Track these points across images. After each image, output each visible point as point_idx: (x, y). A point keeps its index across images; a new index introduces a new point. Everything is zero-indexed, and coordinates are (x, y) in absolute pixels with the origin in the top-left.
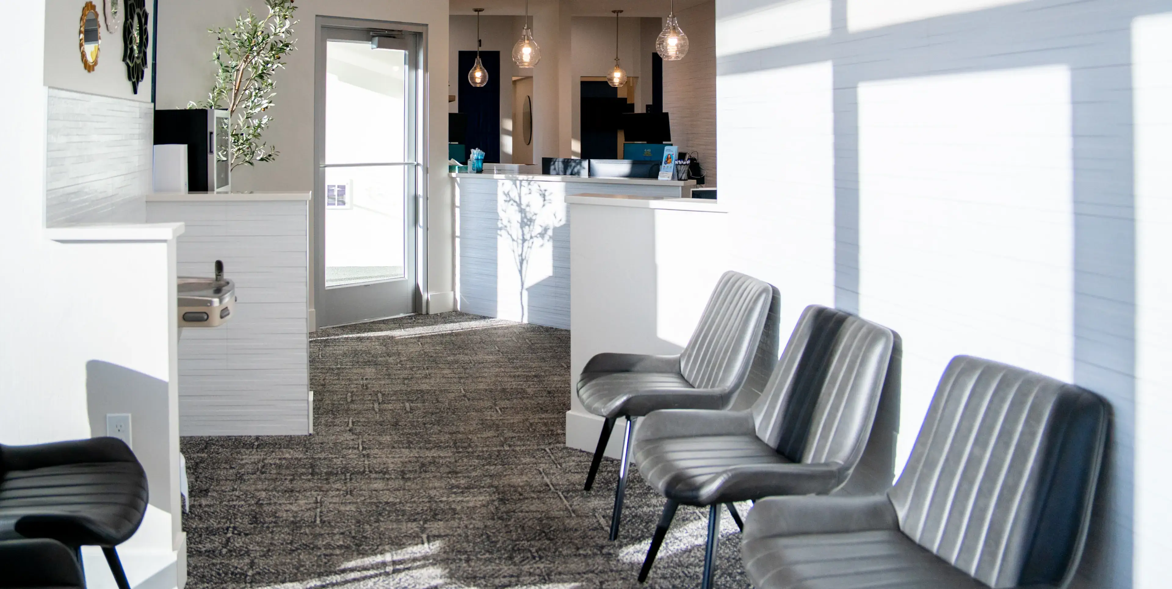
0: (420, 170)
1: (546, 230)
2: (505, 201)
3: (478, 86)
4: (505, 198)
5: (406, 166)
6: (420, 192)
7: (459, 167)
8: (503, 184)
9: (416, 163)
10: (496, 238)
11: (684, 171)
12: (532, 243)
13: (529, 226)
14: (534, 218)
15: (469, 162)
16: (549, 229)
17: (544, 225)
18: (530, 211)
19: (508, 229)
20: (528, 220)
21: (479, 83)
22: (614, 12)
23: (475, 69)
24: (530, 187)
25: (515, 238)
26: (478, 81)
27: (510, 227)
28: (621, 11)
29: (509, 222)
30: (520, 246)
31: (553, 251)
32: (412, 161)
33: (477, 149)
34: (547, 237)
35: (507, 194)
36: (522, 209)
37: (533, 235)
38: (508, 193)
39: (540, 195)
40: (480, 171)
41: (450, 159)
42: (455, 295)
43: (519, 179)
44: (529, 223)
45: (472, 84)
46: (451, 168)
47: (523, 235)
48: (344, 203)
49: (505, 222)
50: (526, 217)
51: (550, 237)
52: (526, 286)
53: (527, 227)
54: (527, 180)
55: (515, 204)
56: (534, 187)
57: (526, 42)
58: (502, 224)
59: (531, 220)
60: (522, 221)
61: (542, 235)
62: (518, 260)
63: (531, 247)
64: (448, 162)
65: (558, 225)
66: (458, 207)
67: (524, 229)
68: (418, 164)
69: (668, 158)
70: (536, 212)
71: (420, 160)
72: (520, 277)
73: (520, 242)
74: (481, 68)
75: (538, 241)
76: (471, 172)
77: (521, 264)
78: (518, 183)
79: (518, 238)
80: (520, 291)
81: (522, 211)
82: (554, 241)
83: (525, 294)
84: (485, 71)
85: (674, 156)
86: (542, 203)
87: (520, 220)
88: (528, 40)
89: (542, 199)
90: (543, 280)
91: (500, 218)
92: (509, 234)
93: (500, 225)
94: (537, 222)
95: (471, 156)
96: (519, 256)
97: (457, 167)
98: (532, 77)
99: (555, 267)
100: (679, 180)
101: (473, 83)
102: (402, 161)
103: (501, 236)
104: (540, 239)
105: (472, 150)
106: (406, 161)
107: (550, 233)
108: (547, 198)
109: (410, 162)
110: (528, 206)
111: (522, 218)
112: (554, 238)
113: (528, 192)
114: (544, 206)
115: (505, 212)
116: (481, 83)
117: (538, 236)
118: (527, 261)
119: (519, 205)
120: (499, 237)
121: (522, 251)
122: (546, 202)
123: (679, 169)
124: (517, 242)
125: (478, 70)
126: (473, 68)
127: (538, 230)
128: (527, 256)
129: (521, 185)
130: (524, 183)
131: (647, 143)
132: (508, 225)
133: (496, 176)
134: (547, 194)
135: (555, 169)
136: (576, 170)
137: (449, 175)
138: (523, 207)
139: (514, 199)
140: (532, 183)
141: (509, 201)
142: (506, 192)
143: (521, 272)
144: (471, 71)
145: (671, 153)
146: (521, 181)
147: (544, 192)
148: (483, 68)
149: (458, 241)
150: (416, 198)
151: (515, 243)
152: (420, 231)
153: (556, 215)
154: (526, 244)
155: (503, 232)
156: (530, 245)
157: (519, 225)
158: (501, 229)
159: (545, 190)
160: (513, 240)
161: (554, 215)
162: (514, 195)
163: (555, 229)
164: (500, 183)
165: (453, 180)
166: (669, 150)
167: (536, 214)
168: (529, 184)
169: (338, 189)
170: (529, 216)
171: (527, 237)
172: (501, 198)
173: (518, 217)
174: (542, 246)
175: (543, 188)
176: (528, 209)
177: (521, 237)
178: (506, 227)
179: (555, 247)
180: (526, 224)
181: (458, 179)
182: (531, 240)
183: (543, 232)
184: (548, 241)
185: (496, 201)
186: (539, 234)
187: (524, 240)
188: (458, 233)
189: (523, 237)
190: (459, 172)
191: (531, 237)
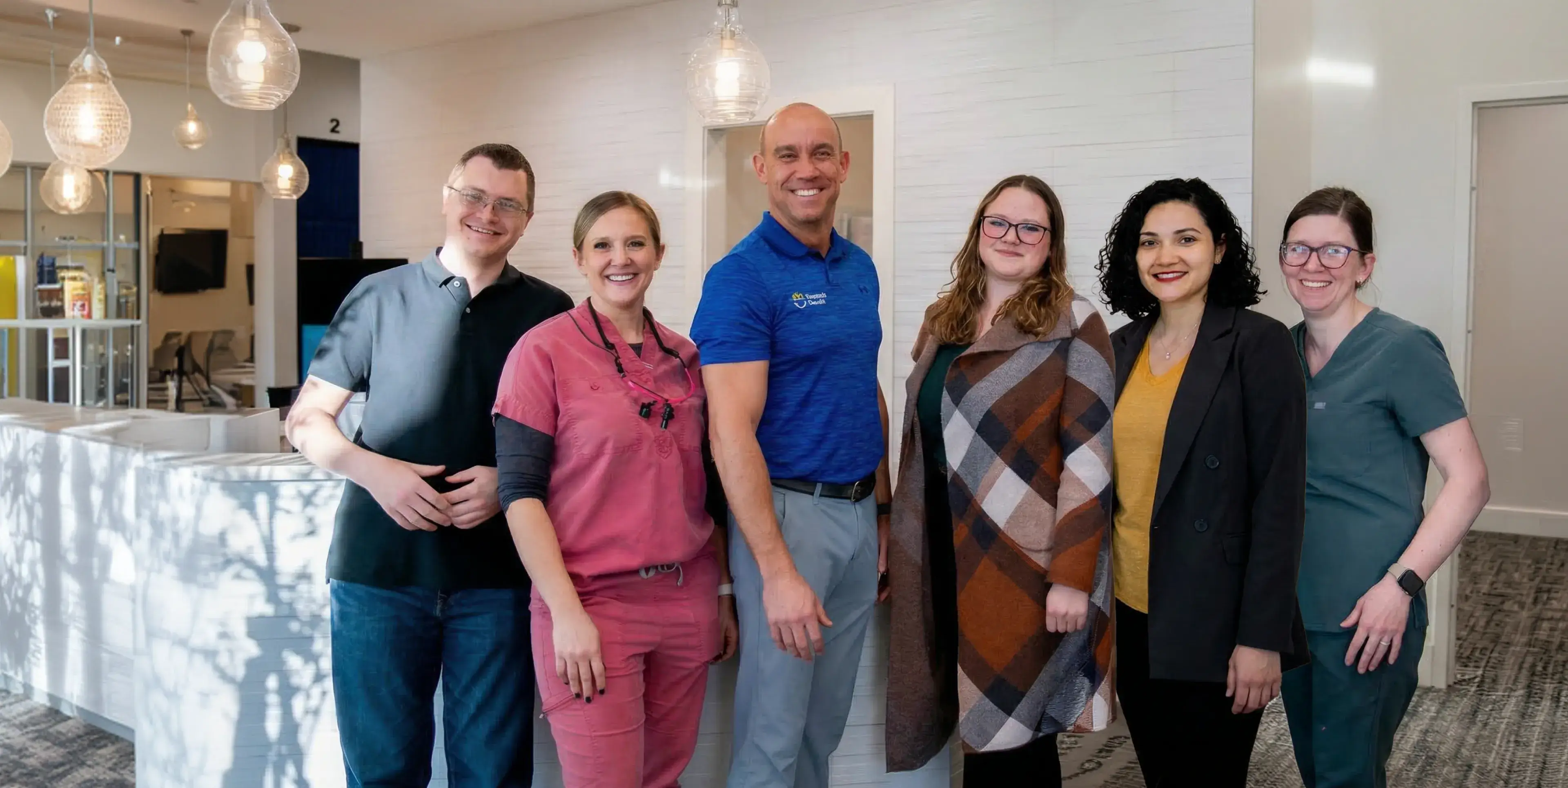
57: (251, 22)
88: (257, 16)
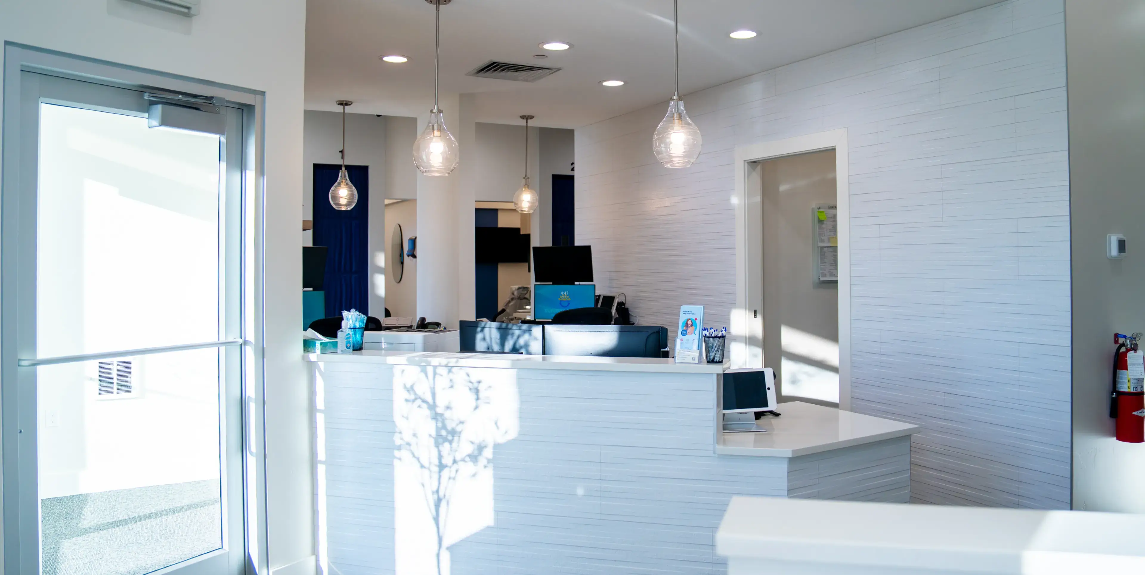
0: (250, 352)
1: (481, 448)
2: (407, 400)
3: (343, 208)
4: (407, 395)
5: (223, 349)
6: (251, 391)
7: (321, 344)
8: (403, 371)
9: (241, 341)
10: (391, 465)
11: (719, 347)
12: (457, 471)
13: (451, 442)
14: (459, 429)
15: (339, 334)
16: (486, 447)
17: (477, 442)
18: (452, 419)
19: (413, 448)
20: (449, 432)
21: (346, 205)
22: (523, 117)
23: (339, 184)
24: (451, 376)
25: (426, 464)
26: (343, 201)
27: (417, 444)
28: (532, 117)
29: (414, 435)
30: (436, 476)
31: (495, 486)
32: (234, 336)
33: (353, 310)
34: (482, 461)
35: (410, 389)
36: (437, 414)
37: (458, 457)
38: (412, 387)
39: (470, 389)
40: (358, 348)
41: (305, 329)
42: (317, 560)
43: (433, 364)
44: (450, 437)
45: (334, 206)
46: (308, 344)
47: (440, 457)
48: (129, 389)
49: (407, 437)
50: (444, 427)
51: (489, 461)
52: (447, 542)
53: (447, 445)
54: (446, 366)
55: (425, 406)
56: (459, 376)
57: (436, 133)
58: (402, 439)
59: (453, 433)
60: (439, 435)
61: (474, 458)
62: (432, 499)
63: (454, 479)
64: (301, 334)
65: (502, 440)
66: (320, 411)
67: (441, 448)
68: (245, 342)
69: (687, 325)
70: (462, 419)
71: (250, 335)
72: (435, 529)
73: (436, 469)
74: (347, 184)
75: (466, 468)
76: (343, 352)
77: (437, 505)
78: (430, 370)
79: (430, 463)
80: (437, 552)
81: (436, 417)
82: (495, 468)
83: (445, 556)
84: (354, 188)
85: (698, 322)
86: (473, 404)
87: (434, 433)
88: (439, 130)
89: (472, 396)
90: (476, 534)
91: (397, 430)
92: (414, 456)
93: (398, 442)
94: (463, 436)
95: (343, 323)
96: (433, 493)
97: (318, 344)
98: (415, 200)
99: (497, 512)
100: (709, 362)
101: (335, 204)
102: (215, 340)
103: (400, 459)
104: (471, 464)
105: (345, 313)
106: (223, 339)
107: (488, 453)
108: (481, 395)
109: (230, 339)
110: (448, 408)
111: (438, 430)
112: (494, 462)
113: (449, 384)
114: (476, 408)
115: (407, 418)
116: (347, 205)
117: (467, 459)
118: (448, 503)
119: (432, 407)
120: (396, 462)
121: (439, 483)
122: (479, 401)
123: (711, 344)
124: (429, 469)
125: (343, 185)
126: (336, 184)
127: (465, 448)
128: (447, 495)
129: (435, 374)
130: (441, 371)
131: (553, 284)
132: (413, 441)
133: (391, 360)
134: (481, 387)
135: (484, 339)
136: (522, 342)
137: (303, 358)
138: (439, 410)
139: (422, 397)
140: (454, 369)
141: (414, 401)
142: (408, 386)
143: (436, 519)
144: (333, 188)
145: (693, 317)
146: (435, 367)
147: (476, 385)
148: (350, 184)
149: (321, 469)
150: (242, 403)
151: (426, 472)
152: (252, 462)
153: (499, 423)
154: (446, 473)
155: (404, 454)
156: (453, 474)
157: (432, 441)
158: (399, 448)
159: (479, 382)
160: (422, 466)
161: (496, 423)
162: (423, 389)
163: (497, 446)
164: (397, 370)
165: (311, 366)
166: (690, 312)
167: (462, 422)
168: (450, 371)
169: (119, 367)
170: (450, 426)
171: (447, 460)
172: (399, 395)
173: (431, 427)
174: (474, 475)
175: (474, 379)
176: (447, 414)
177: (436, 461)
178: (409, 444)
179: (497, 478)
180: (445, 440)
181: (321, 365)
182: (455, 467)
183: (476, 452)
184: (485, 467)
185: (391, 401)
186: (469, 456)
187: (442, 467)
188: (321, 455)
189: (440, 463)
190: (322, 353)
191: (455, 462)
